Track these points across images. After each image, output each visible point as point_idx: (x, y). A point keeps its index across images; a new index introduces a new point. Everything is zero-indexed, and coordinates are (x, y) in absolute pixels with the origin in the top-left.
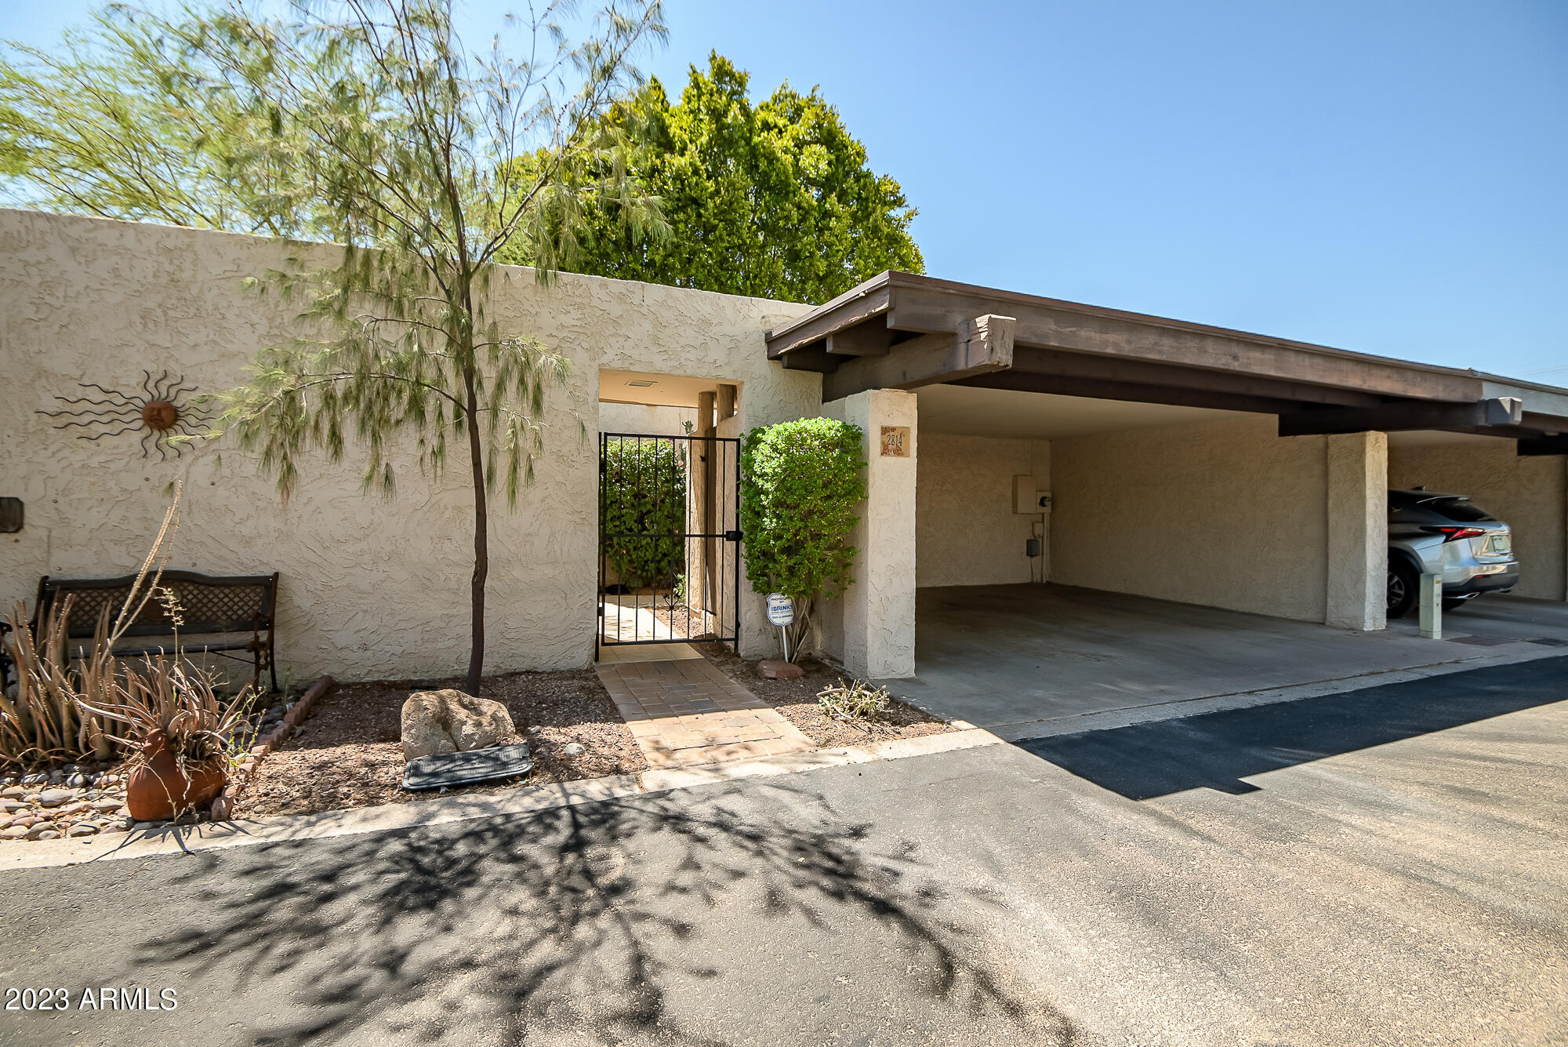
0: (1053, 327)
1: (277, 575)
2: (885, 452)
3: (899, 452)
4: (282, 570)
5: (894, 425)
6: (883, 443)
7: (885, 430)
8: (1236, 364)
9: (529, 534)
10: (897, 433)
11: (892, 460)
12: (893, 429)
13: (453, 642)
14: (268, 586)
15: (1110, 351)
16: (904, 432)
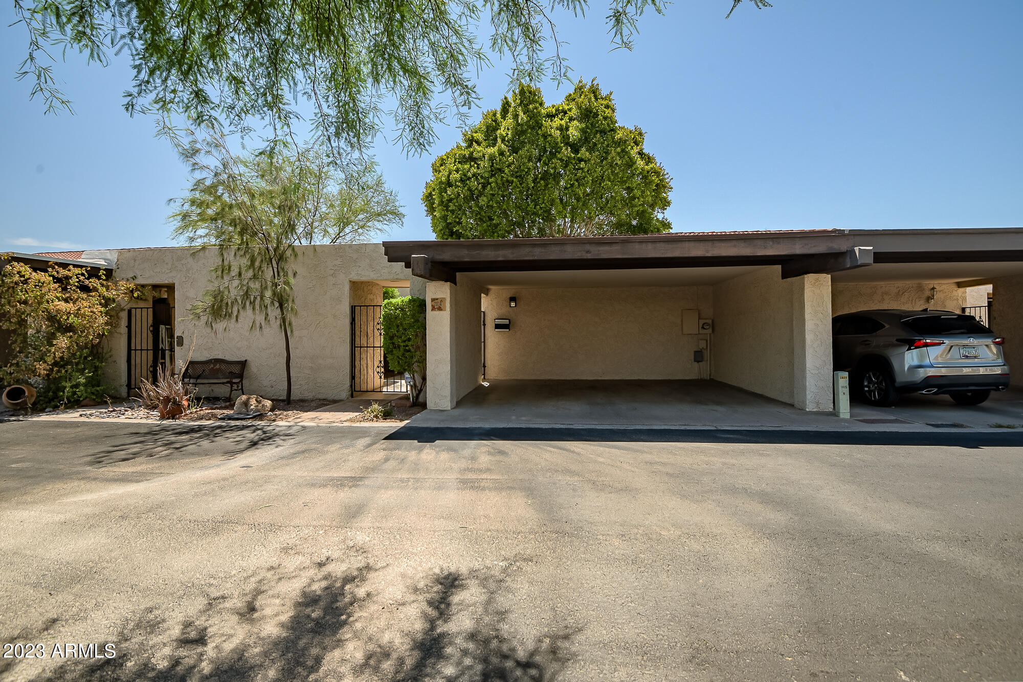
0: (467, 252)
1: (246, 360)
2: (433, 309)
3: (440, 309)
4: (248, 359)
5: (438, 297)
6: (432, 306)
7: (433, 300)
8: (589, 255)
9: (324, 347)
10: (439, 301)
11: (437, 313)
12: (437, 299)
13: (299, 387)
14: (243, 364)
15: (500, 259)
16: (443, 300)
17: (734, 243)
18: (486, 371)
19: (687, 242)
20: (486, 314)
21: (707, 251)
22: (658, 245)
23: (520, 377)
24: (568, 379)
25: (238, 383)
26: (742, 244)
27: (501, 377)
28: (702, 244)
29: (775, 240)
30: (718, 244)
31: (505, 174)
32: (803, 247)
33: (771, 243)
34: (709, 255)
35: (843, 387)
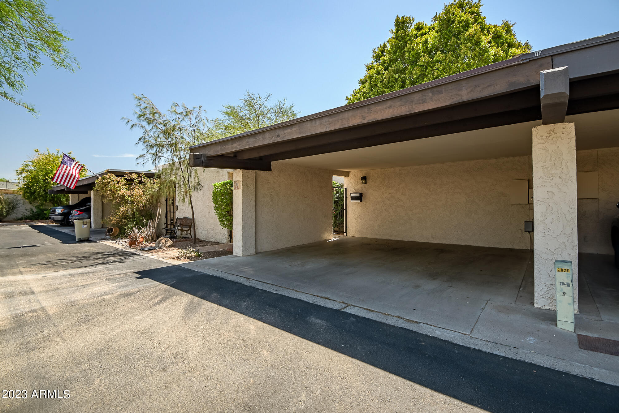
2: (235, 188)
3: (238, 188)
5: (237, 180)
6: (235, 186)
7: (235, 182)
10: (237, 182)
11: (237, 191)
17: (389, 103)
18: (347, 230)
19: (346, 112)
20: (348, 190)
21: (364, 118)
22: (324, 120)
23: (370, 236)
24: (404, 240)
25: (188, 230)
26: (398, 103)
27: (357, 235)
28: (359, 111)
29: (435, 89)
30: (374, 108)
31: (378, 87)
32: (472, 90)
33: (430, 95)
34: (365, 121)
35: (562, 284)
